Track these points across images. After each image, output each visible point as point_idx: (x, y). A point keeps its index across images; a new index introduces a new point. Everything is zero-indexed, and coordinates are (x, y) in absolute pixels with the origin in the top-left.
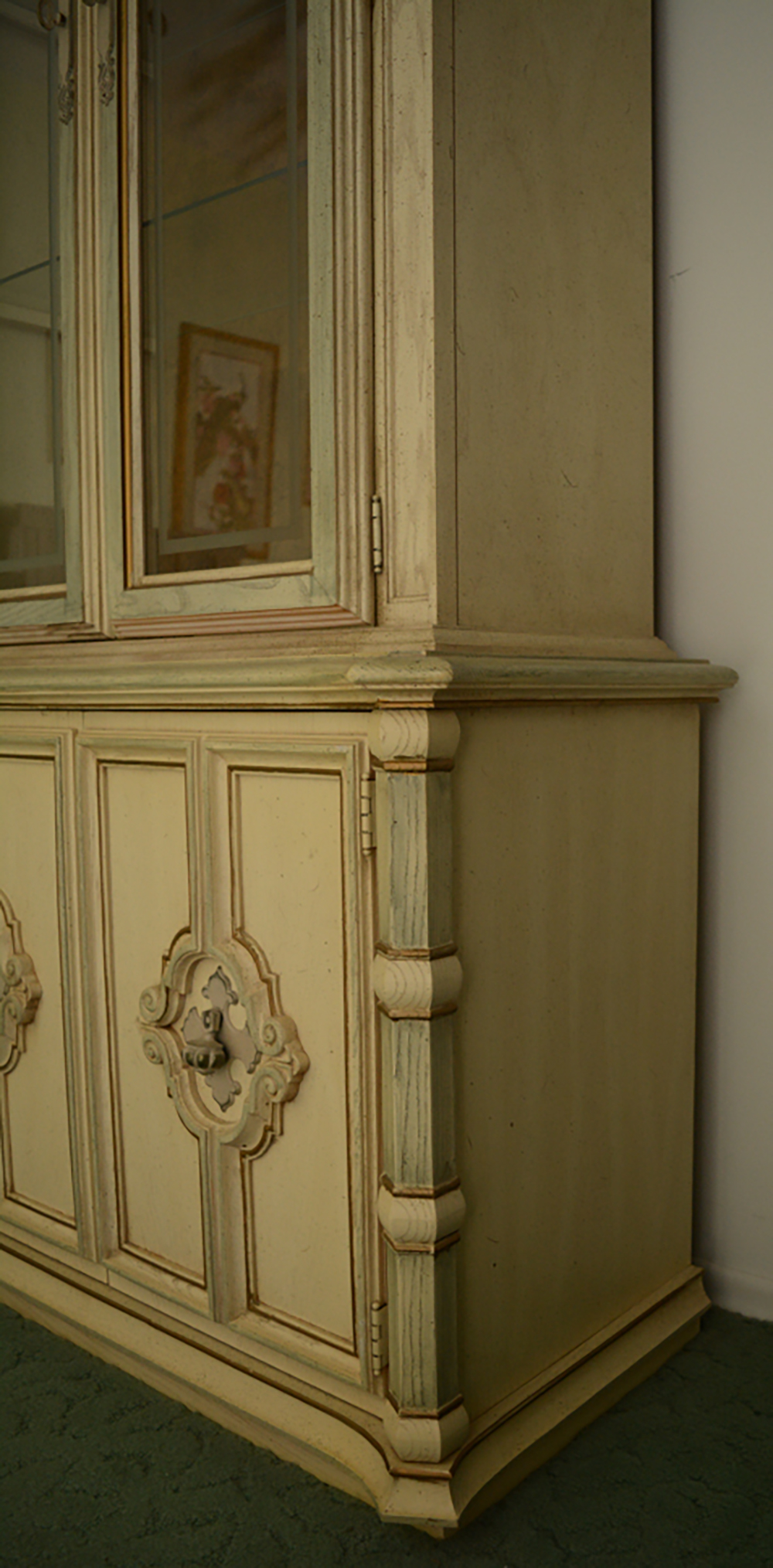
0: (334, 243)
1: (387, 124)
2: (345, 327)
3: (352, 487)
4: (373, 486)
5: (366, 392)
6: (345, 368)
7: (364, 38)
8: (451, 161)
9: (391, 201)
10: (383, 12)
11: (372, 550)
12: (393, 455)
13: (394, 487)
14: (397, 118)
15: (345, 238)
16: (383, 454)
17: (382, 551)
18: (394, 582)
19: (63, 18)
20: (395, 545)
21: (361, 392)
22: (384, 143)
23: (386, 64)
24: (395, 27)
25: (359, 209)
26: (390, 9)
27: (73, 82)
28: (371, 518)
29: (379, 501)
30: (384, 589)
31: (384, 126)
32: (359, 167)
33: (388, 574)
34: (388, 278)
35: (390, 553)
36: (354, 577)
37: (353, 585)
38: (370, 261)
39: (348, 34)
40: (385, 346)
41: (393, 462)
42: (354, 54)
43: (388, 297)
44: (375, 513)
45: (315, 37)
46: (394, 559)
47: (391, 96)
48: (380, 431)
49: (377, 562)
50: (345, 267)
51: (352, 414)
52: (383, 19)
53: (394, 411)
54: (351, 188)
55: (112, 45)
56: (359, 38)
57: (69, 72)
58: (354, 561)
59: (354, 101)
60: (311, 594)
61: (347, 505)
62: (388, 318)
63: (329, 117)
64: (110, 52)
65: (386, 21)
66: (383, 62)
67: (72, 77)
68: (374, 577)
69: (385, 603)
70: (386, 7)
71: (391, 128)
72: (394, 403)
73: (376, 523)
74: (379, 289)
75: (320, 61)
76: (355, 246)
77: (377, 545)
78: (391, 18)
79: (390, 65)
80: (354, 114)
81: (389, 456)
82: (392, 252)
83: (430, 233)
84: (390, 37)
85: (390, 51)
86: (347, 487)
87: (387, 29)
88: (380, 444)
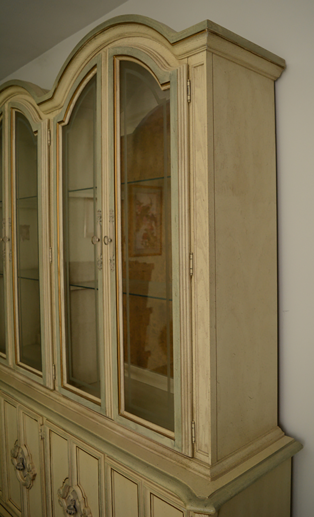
0: (181, 350)
1: (196, 314)
2: (184, 375)
3: (186, 419)
4: (192, 420)
5: (190, 393)
6: (184, 386)
7: (189, 289)
8: (215, 329)
9: (198, 337)
10: (195, 281)
11: (192, 437)
12: (198, 410)
13: (198, 419)
14: (199, 313)
15: (184, 349)
16: (195, 409)
17: (195, 437)
18: (199, 445)
19: (99, 240)
20: (199, 435)
21: (189, 393)
22: (195, 320)
23: (196, 296)
24: (198, 286)
25: (188, 340)
26: (197, 280)
27: (102, 259)
28: (192, 428)
29: (194, 423)
30: (196, 447)
31: (195, 315)
32: (188, 328)
33: (197, 444)
34: (197, 359)
35: (198, 438)
36: (187, 445)
37: (187, 447)
38: (191, 356)
39: (184, 288)
40: (196, 379)
41: (198, 412)
42: (186, 294)
43: (197, 365)
44: (193, 427)
45: (175, 288)
46: (199, 439)
47: (197, 306)
48: (194, 403)
49: (194, 440)
50: (184, 357)
51: (186, 399)
52: (195, 283)
53: (198, 398)
54: (185, 334)
55: (113, 255)
56: (188, 289)
57: (101, 256)
58: (187, 440)
59: (186, 309)
60: (174, 446)
61: (185, 425)
62: (197, 371)
63: (179, 313)
64: (113, 257)
65: (196, 283)
66: (195, 295)
67: (101, 257)
68: (193, 445)
69: (196, 451)
70: (196, 279)
71: (198, 315)
72: (198, 395)
73: (193, 430)
74: (194, 362)
75: (176, 296)
76: (187, 351)
77: (193, 436)
78: (197, 283)
79: (197, 296)
80: (186, 312)
81: (197, 410)
82: (198, 352)
83: (209, 354)
84: (197, 288)
85: (197, 292)
86: (185, 420)
87: (196, 286)
88: (194, 406)
